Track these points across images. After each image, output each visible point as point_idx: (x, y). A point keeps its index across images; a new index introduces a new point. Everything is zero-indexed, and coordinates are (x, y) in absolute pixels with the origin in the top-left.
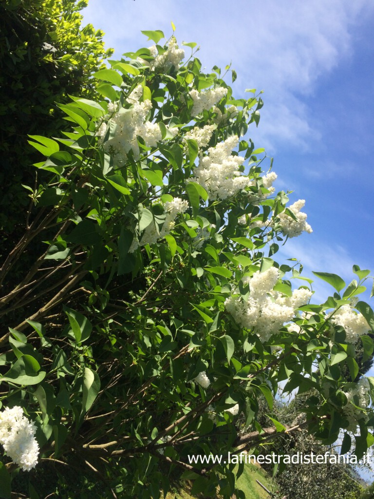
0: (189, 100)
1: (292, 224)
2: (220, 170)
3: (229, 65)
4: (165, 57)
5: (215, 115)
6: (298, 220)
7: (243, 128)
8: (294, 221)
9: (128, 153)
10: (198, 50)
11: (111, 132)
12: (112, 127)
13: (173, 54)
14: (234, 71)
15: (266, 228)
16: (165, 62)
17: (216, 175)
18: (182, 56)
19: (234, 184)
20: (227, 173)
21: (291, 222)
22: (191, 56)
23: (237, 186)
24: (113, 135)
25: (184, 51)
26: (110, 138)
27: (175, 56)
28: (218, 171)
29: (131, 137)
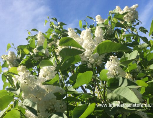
0: (38, 54)
1: (130, 15)
2: (88, 42)
3: (28, 32)
4: (10, 63)
5: (53, 46)
6: (128, 11)
7: (65, 32)
8: (128, 14)
9: (56, 97)
10: (13, 44)
11: (30, 106)
12: (27, 103)
13: (10, 58)
14: (32, 29)
15: (128, 31)
16: (12, 64)
17: (91, 45)
18: (13, 53)
19: (99, 37)
20: (91, 38)
21: (128, 16)
22: (16, 49)
23: (101, 35)
24: (34, 105)
25: (10, 51)
26: (36, 108)
27: (11, 58)
28: (89, 43)
29: (44, 91)
